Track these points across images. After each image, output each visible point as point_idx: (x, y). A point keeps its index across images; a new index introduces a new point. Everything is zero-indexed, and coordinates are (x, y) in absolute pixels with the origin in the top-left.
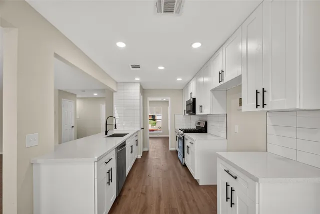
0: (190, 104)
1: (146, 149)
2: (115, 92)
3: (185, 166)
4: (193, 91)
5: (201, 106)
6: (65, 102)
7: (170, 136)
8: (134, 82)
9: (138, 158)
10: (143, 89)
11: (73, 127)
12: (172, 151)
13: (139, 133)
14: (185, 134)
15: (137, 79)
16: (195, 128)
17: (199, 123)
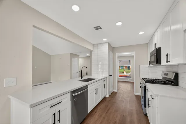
0: (154, 54)
1: (115, 91)
2: (93, 51)
3: (146, 115)
4: (158, 41)
5: (167, 55)
6: (73, 59)
7: (135, 81)
8: (104, 43)
9: (107, 96)
10: (113, 48)
11: (77, 72)
12: (136, 96)
13: (107, 78)
14: (146, 84)
15: (105, 40)
16: (161, 78)
17: (166, 74)
